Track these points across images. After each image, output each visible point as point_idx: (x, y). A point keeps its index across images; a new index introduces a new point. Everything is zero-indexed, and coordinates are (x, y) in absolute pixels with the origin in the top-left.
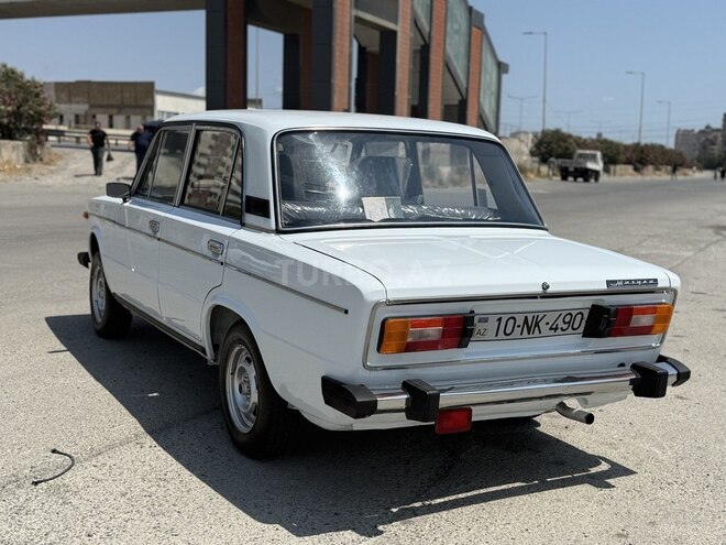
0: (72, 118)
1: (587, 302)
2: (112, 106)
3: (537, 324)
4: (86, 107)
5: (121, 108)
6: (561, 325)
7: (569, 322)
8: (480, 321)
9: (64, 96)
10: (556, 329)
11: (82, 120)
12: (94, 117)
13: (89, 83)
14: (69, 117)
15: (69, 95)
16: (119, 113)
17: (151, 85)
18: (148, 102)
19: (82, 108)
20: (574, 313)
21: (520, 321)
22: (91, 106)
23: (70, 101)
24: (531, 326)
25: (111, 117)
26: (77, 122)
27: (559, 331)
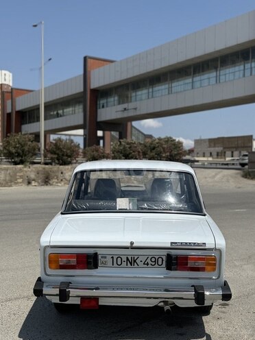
0: (216, 154)
1: (165, 252)
2: (233, 148)
3: (135, 261)
4: (221, 148)
5: (237, 148)
6: (150, 262)
7: (155, 261)
8: (102, 257)
9: (212, 145)
10: (148, 264)
11: (220, 154)
12: (225, 153)
13: (223, 138)
14: (214, 154)
15: (215, 144)
16: (236, 150)
17: (252, 136)
18: (250, 145)
19: (220, 149)
20: (157, 257)
21: (124, 259)
22: (224, 148)
23: (215, 147)
24: (132, 262)
25: (232, 152)
26: (218, 155)
27: (150, 266)
